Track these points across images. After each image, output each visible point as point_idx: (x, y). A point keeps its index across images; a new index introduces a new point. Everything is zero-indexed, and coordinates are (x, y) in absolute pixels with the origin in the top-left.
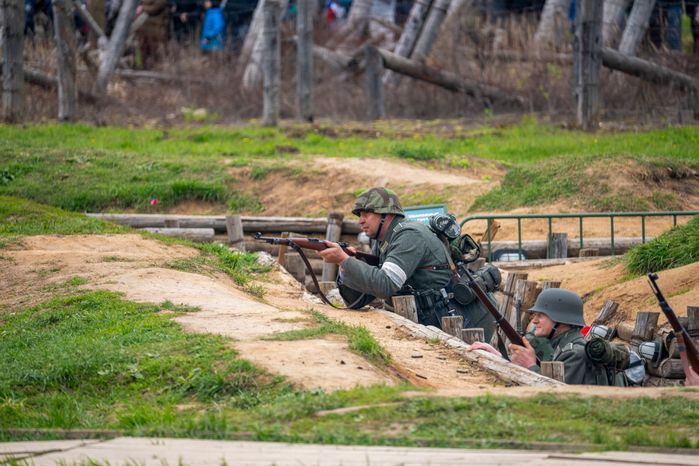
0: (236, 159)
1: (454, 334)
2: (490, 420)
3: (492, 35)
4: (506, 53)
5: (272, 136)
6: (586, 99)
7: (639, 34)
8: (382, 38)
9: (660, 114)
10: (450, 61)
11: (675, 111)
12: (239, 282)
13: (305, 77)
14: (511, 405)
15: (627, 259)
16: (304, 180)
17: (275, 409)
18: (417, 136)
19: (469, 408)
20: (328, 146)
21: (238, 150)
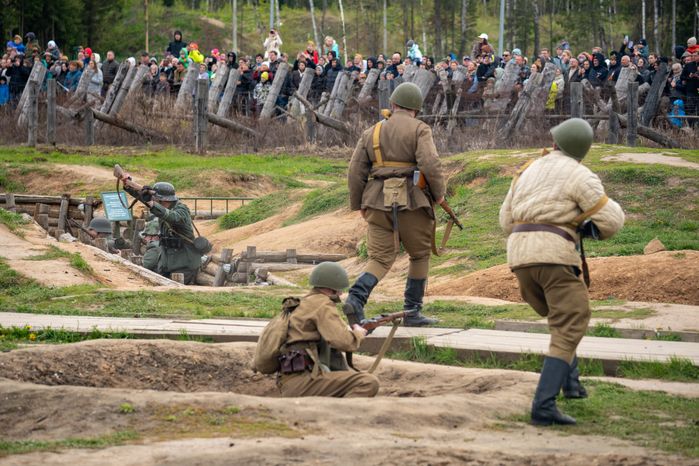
0: (12, 164)
1: (127, 259)
2: (144, 303)
3: (152, 103)
4: (160, 113)
5: (32, 152)
6: (200, 139)
7: (227, 107)
8: (93, 103)
9: (237, 148)
10: (130, 116)
11: (244, 146)
12: (11, 229)
13: (51, 122)
14: (155, 295)
15: (218, 221)
16: (50, 176)
17: (29, 296)
18: (111, 154)
19: (133, 297)
20: (63, 158)
21: (13, 159)
